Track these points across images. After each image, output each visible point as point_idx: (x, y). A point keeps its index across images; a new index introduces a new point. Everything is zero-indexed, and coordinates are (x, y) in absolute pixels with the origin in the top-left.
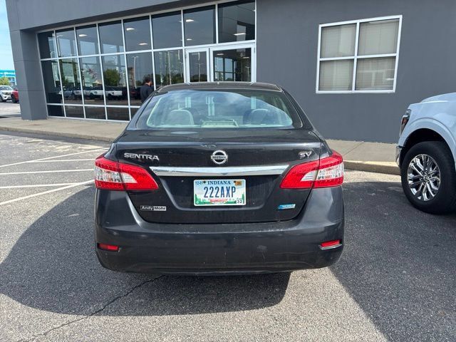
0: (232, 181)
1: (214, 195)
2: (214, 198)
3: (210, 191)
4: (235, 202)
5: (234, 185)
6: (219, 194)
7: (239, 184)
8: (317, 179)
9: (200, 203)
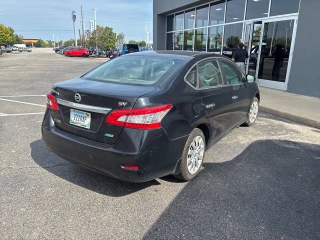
0: (85, 113)
1: (77, 119)
2: (77, 121)
3: (76, 116)
4: (85, 126)
5: (85, 115)
6: (80, 120)
7: (88, 115)
8: (127, 122)
9: (72, 122)
